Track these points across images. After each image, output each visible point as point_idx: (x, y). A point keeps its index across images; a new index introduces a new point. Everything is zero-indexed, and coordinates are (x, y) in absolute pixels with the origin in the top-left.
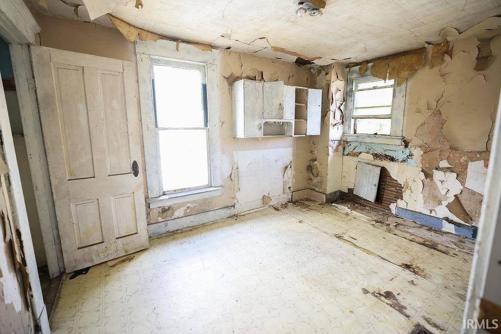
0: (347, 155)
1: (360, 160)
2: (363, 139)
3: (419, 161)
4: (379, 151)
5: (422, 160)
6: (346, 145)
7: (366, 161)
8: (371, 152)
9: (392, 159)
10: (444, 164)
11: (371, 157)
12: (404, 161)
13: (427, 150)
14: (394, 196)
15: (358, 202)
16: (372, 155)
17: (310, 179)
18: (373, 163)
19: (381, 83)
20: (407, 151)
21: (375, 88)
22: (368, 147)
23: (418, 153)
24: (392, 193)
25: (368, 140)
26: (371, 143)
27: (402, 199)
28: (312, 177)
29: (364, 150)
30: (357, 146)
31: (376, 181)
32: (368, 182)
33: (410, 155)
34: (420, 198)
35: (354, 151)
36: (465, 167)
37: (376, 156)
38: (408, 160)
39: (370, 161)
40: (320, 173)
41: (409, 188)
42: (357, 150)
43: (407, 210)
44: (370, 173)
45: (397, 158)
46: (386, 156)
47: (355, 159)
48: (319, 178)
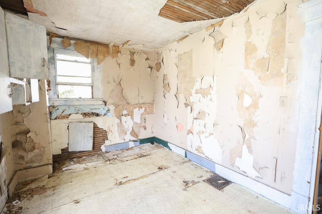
0: (56, 119)
1: (71, 121)
2: (72, 102)
3: (113, 113)
4: (87, 110)
5: (115, 112)
6: (54, 110)
7: (77, 120)
8: (80, 112)
9: (97, 115)
10: (125, 112)
11: (81, 116)
12: (105, 115)
13: (117, 106)
14: (101, 140)
15: (75, 156)
16: (82, 114)
17: (22, 158)
18: (83, 120)
19: (84, 59)
20: (106, 108)
21: (76, 61)
22: (76, 109)
23: (112, 108)
24: (100, 138)
25: (76, 103)
26: (80, 105)
27: (108, 140)
28: (24, 154)
29: (73, 112)
30: (65, 110)
31: (91, 133)
32: (84, 137)
33: (108, 110)
34: (117, 135)
35: (63, 114)
36: (133, 112)
37: (85, 115)
38: (108, 113)
39: (80, 120)
40: (36, 145)
41: (110, 131)
42: (66, 113)
43: (111, 145)
44: (84, 129)
45: (101, 113)
46: (93, 114)
47: (65, 121)
48: (36, 151)
